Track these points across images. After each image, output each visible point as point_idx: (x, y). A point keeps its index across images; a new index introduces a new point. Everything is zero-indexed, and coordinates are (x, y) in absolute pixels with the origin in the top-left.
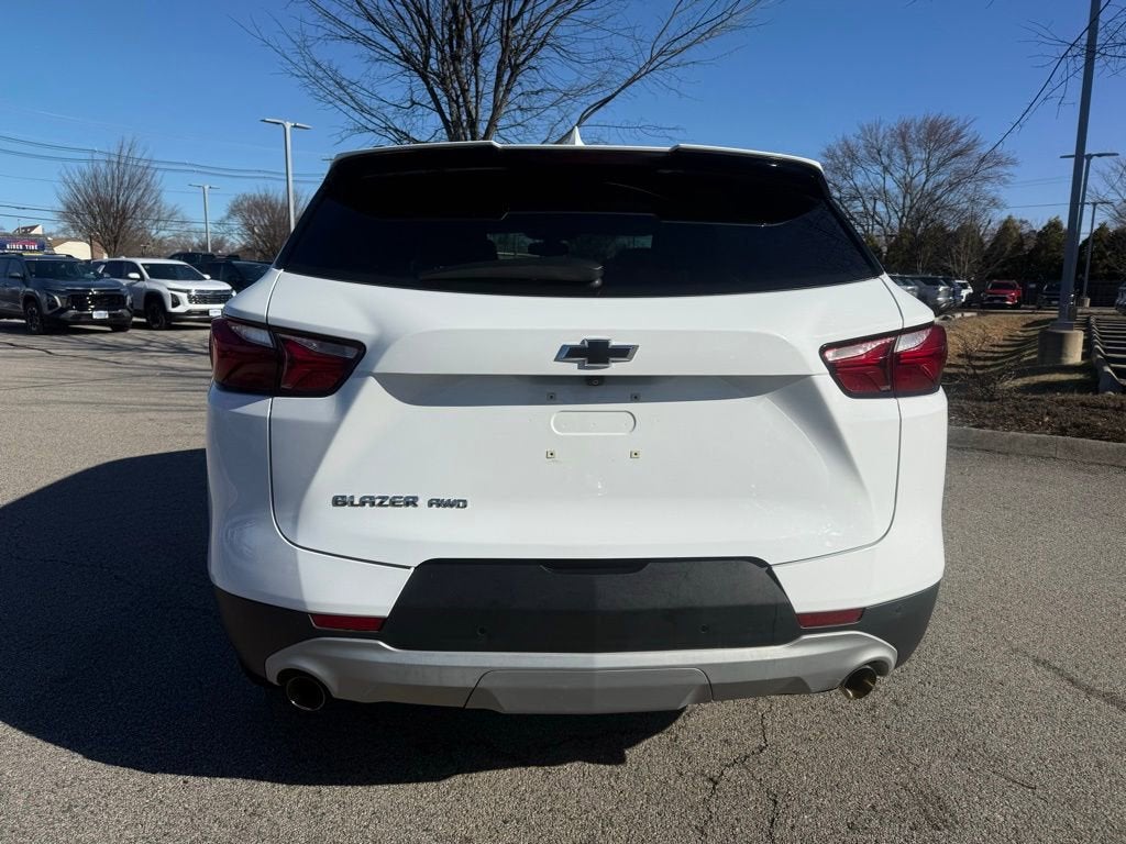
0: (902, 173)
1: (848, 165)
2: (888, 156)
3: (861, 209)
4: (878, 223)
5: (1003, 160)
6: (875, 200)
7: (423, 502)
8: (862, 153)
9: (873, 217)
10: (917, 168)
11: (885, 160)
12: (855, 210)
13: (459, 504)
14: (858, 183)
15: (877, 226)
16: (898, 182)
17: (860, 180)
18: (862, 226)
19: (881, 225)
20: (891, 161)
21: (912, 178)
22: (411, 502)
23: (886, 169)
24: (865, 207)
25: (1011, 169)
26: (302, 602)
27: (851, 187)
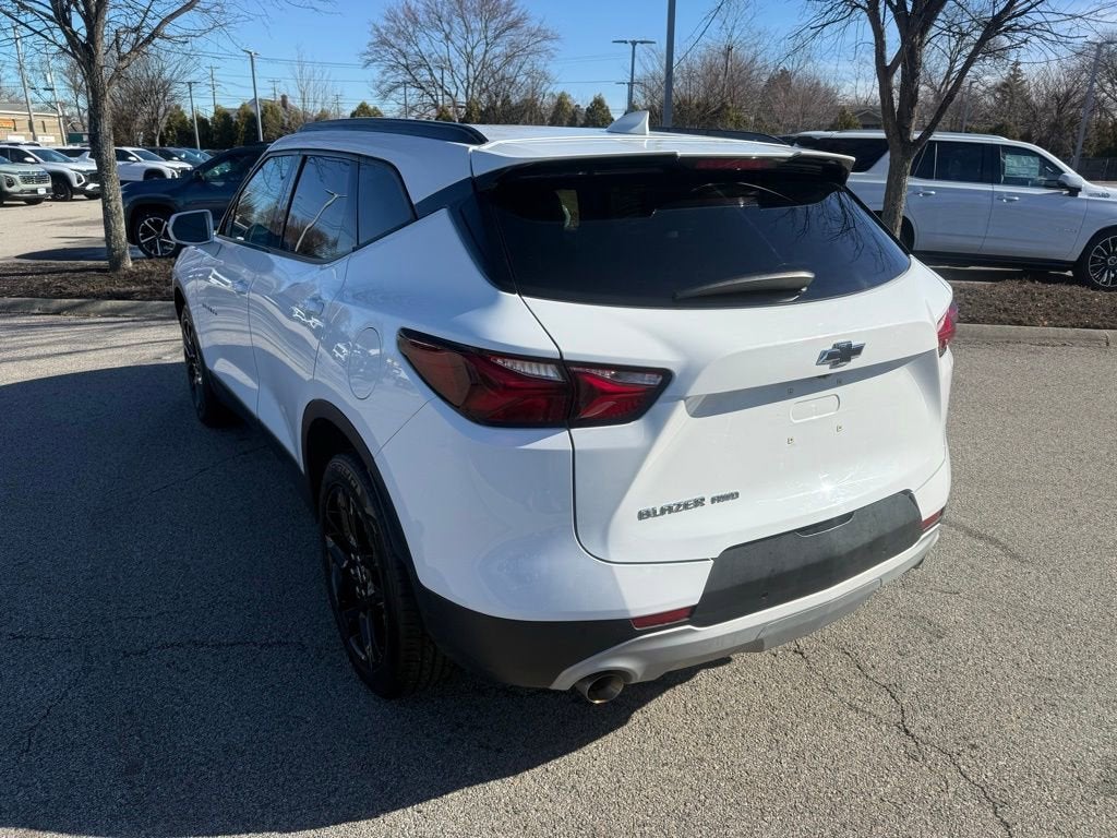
0: (463, 42)
1: (411, 30)
2: (449, 24)
3: (429, 78)
4: (447, 93)
5: (549, 33)
6: (442, 69)
7: (707, 501)
8: (422, 17)
9: (442, 87)
10: (476, 38)
11: (446, 27)
12: (422, 79)
13: (734, 496)
14: (423, 50)
15: (446, 97)
16: (459, 51)
17: (424, 46)
18: (432, 96)
19: (450, 95)
20: (451, 29)
21: (473, 48)
22: (699, 502)
23: (447, 37)
24: (432, 75)
25: (556, 44)
26: (627, 611)
27: (416, 54)
